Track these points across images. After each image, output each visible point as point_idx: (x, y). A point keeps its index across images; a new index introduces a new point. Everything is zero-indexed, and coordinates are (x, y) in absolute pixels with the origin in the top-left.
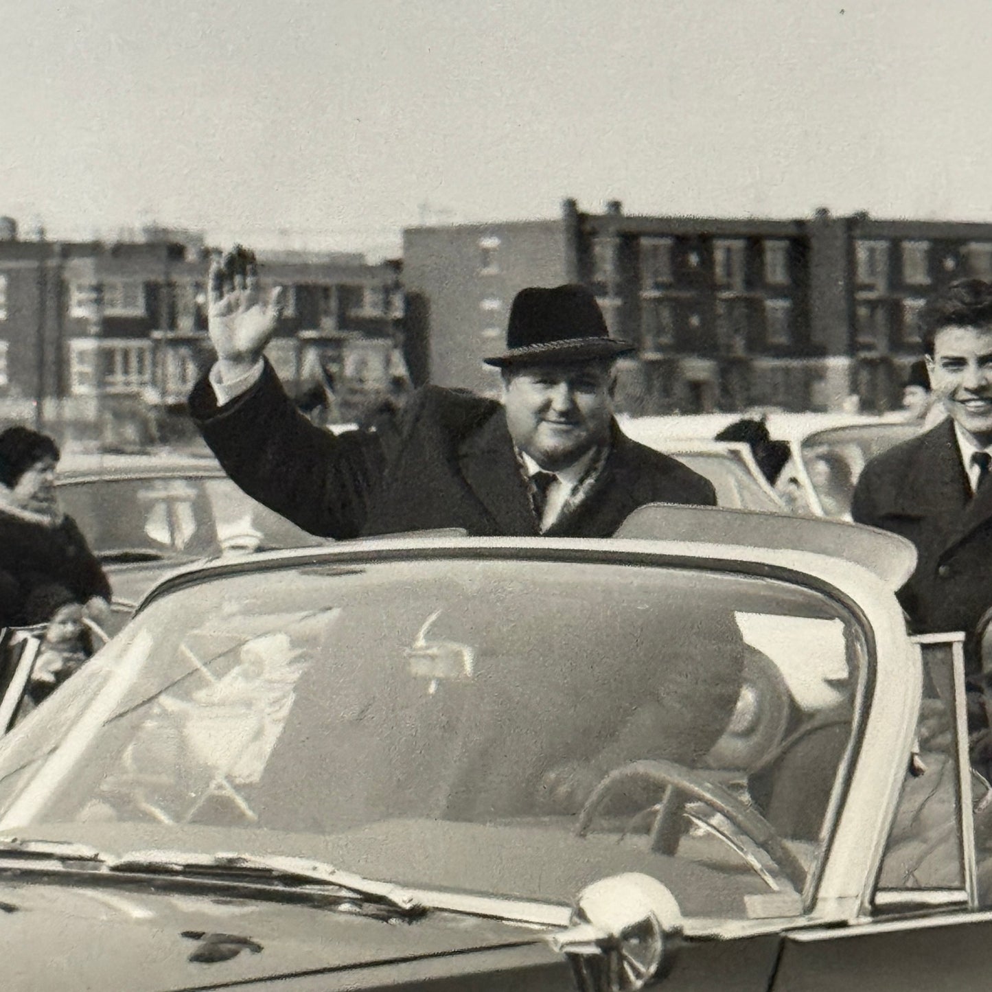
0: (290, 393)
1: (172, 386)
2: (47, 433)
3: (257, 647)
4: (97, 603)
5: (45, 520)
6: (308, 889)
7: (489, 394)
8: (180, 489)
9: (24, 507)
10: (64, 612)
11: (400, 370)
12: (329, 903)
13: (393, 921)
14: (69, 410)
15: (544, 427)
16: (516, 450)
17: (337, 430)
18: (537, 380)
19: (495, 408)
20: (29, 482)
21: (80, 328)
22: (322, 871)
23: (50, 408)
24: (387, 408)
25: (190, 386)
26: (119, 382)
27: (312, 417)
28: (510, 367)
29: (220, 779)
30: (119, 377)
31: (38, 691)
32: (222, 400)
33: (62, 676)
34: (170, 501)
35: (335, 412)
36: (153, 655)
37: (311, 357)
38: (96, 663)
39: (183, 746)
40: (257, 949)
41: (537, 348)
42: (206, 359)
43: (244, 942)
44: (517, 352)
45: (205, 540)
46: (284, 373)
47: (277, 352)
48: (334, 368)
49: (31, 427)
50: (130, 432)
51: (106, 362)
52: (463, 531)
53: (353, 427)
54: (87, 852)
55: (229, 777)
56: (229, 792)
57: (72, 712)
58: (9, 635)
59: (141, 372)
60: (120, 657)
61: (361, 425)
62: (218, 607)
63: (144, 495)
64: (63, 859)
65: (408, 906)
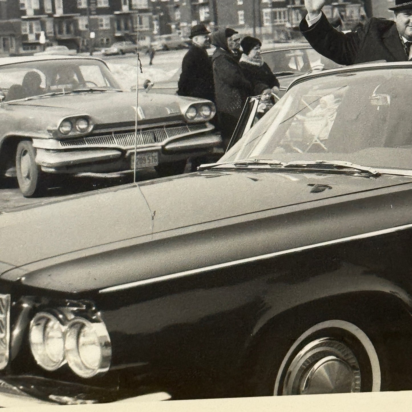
0: (330, 22)
1: (294, 22)
2: (257, 38)
3: (324, 99)
4: (275, 88)
5: (258, 64)
6: (344, 170)
7: (391, 19)
8: (298, 52)
9: (252, 60)
10: (265, 91)
11: (363, 13)
12: (352, 173)
13: (371, 178)
14: (264, 31)
15: (408, 28)
16: (400, 35)
17: (345, 32)
18: (405, 14)
19: (393, 23)
20: (253, 53)
21: (266, 6)
22: (349, 164)
23: (258, 30)
24: (360, 25)
25: (300, 21)
26: (278, 22)
27: (338, 29)
28: (397, 11)
29: (316, 138)
30: (278, 20)
31: (259, 115)
32: (310, 25)
33: (266, 110)
34: (296, 57)
35: (344, 27)
36: (293, 103)
37: (336, 10)
38: (276, 106)
39: (304, 130)
40: (330, 188)
41: (405, 4)
42: (304, 13)
43: (326, 186)
44: (399, 6)
45: (307, 67)
46: (328, 16)
47: (326, 10)
48: (343, 14)
49: (252, 36)
50: (282, 36)
51: (274, 16)
52: (385, 61)
53: (350, 31)
54: (277, 162)
55: (318, 138)
56: (319, 142)
57: (270, 121)
58: (250, 99)
59: (284, 18)
60: (283, 104)
61: (352, 31)
62: (312, 88)
63: (288, 55)
64: (271, 164)
65: (375, 173)
